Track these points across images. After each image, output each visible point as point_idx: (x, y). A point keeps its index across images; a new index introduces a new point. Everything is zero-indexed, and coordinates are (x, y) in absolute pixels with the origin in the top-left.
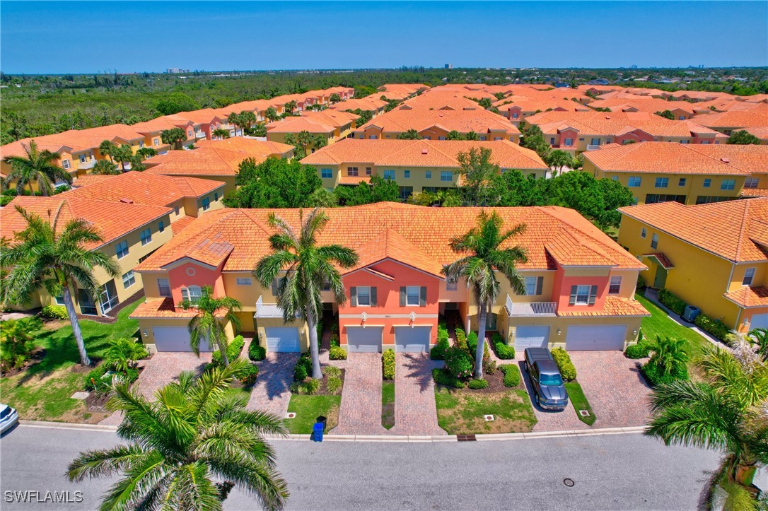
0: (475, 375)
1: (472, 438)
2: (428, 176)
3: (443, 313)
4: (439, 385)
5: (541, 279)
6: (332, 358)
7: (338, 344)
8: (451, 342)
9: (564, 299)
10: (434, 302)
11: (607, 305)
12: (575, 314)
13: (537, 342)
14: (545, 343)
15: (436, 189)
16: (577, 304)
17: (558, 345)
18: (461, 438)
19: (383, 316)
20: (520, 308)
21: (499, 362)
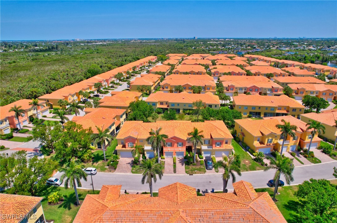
0: (194, 162)
1: (192, 175)
2: (185, 106)
3: (187, 148)
4: (186, 164)
5: (209, 140)
6: (162, 159)
7: (163, 155)
8: (189, 155)
9: (214, 145)
10: (185, 146)
11: (225, 146)
12: (217, 149)
13: (208, 155)
14: (210, 155)
15: (187, 110)
16: (217, 146)
17: (213, 156)
18: (190, 175)
19: (173, 149)
20: (204, 147)
21: (199, 160)
